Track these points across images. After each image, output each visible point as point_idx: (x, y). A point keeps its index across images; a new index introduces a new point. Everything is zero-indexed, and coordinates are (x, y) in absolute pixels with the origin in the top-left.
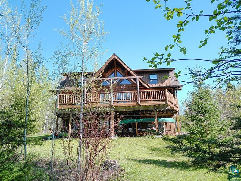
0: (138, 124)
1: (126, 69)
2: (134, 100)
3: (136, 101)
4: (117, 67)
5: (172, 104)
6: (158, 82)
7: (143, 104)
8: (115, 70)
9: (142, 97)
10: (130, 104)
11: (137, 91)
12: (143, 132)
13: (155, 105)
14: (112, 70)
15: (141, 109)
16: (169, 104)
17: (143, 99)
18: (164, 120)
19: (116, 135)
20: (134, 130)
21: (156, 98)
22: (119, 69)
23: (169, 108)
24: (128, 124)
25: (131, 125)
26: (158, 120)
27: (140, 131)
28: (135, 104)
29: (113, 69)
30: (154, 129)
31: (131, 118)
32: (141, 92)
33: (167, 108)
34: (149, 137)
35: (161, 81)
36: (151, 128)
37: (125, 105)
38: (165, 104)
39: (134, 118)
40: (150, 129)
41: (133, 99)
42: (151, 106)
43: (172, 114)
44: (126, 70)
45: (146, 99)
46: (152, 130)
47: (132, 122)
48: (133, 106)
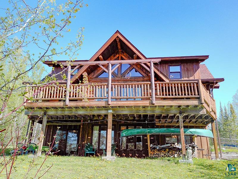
0: (151, 136)
1: (135, 54)
2: (146, 96)
3: (149, 99)
4: (122, 52)
5: (209, 106)
6: (183, 76)
7: (159, 103)
8: (118, 57)
9: (158, 93)
10: (138, 104)
11: (150, 83)
12: (158, 150)
13: (179, 106)
14: (114, 56)
15: (157, 112)
16: (205, 105)
17: (160, 95)
18: (195, 132)
19: (114, 152)
20: (145, 146)
21: (182, 95)
22: (124, 56)
23: (203, 112)
24: (135, 136)
25: (140, 137)
26: (185, 132)
27: (154, 148)
28: (147, 103)
29: (116, 54)
30: (177, 147)
31: (141, 127)
32: (158, 85)
33: (201, 113)
34: (169, 160)
35: (186, 75)
36: (173, 145)
37: (130, 104)
38: (197, 104)
39: (145, 126)
40: (171, 145)
41: (144, 96)
42: (173, 108)
43: (204, 124)
44: (134, 56)
45: (165, 96)
46: (174, 148)
47: (141, 132)
48: (144, 107)
